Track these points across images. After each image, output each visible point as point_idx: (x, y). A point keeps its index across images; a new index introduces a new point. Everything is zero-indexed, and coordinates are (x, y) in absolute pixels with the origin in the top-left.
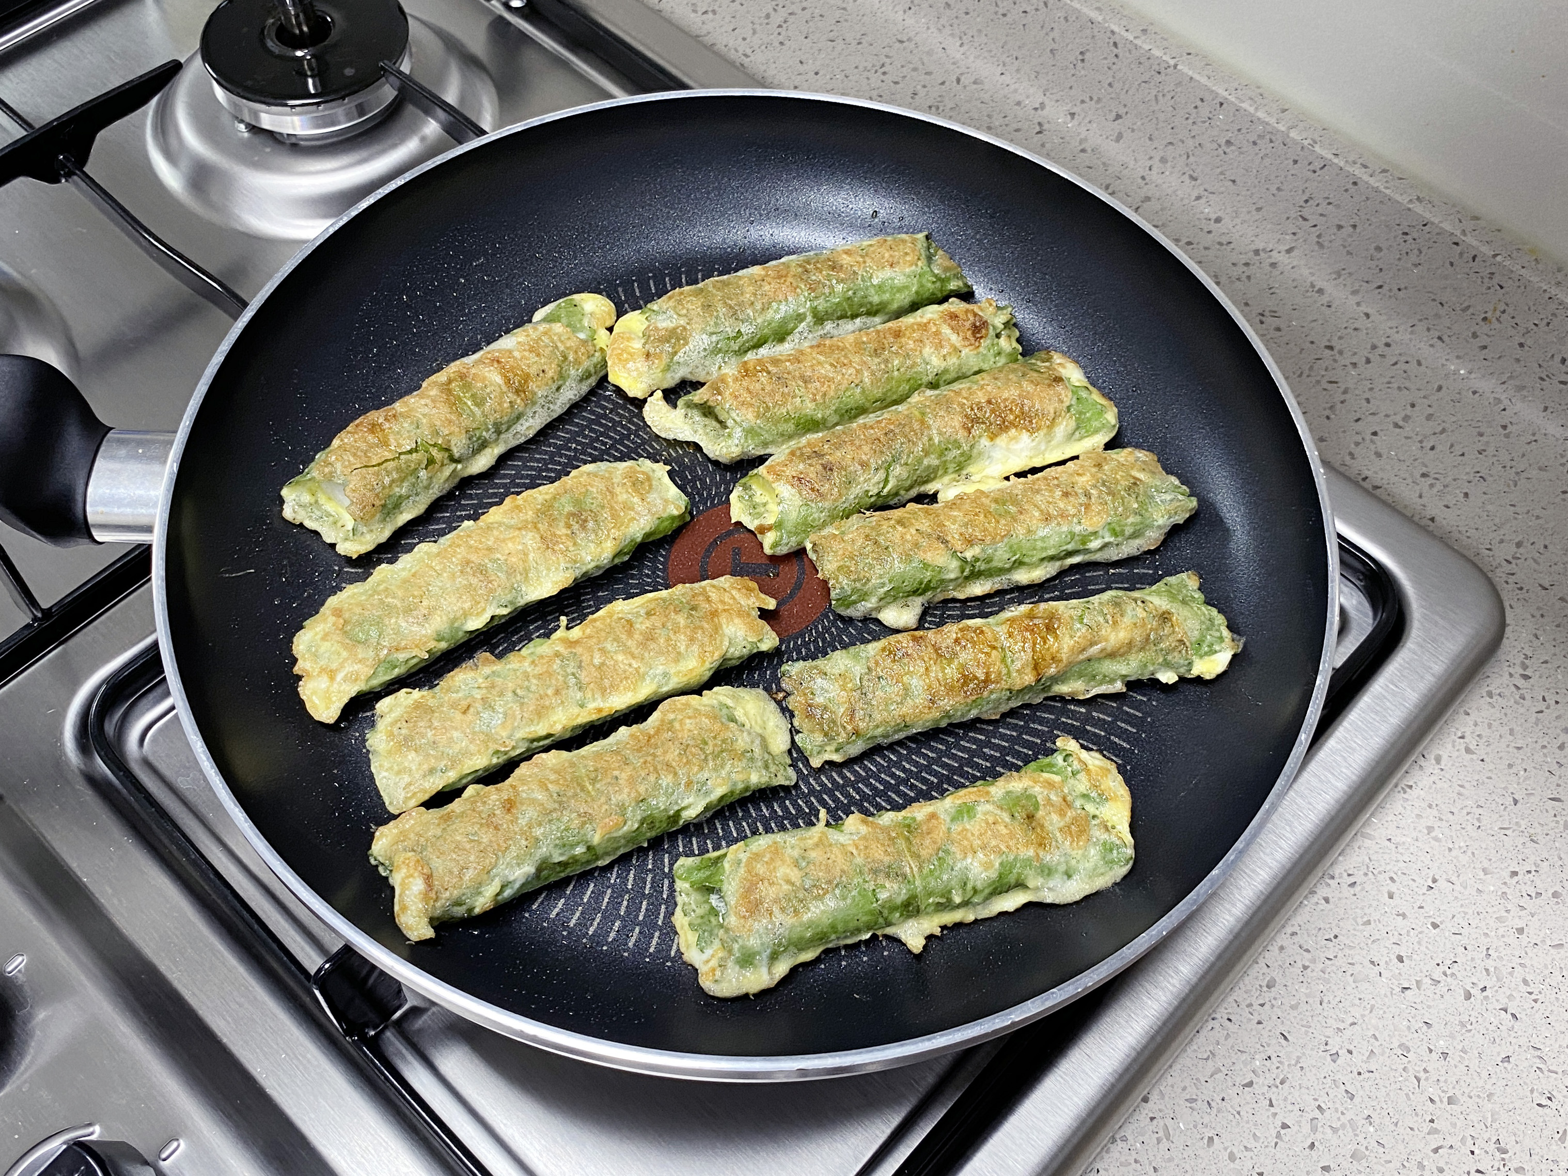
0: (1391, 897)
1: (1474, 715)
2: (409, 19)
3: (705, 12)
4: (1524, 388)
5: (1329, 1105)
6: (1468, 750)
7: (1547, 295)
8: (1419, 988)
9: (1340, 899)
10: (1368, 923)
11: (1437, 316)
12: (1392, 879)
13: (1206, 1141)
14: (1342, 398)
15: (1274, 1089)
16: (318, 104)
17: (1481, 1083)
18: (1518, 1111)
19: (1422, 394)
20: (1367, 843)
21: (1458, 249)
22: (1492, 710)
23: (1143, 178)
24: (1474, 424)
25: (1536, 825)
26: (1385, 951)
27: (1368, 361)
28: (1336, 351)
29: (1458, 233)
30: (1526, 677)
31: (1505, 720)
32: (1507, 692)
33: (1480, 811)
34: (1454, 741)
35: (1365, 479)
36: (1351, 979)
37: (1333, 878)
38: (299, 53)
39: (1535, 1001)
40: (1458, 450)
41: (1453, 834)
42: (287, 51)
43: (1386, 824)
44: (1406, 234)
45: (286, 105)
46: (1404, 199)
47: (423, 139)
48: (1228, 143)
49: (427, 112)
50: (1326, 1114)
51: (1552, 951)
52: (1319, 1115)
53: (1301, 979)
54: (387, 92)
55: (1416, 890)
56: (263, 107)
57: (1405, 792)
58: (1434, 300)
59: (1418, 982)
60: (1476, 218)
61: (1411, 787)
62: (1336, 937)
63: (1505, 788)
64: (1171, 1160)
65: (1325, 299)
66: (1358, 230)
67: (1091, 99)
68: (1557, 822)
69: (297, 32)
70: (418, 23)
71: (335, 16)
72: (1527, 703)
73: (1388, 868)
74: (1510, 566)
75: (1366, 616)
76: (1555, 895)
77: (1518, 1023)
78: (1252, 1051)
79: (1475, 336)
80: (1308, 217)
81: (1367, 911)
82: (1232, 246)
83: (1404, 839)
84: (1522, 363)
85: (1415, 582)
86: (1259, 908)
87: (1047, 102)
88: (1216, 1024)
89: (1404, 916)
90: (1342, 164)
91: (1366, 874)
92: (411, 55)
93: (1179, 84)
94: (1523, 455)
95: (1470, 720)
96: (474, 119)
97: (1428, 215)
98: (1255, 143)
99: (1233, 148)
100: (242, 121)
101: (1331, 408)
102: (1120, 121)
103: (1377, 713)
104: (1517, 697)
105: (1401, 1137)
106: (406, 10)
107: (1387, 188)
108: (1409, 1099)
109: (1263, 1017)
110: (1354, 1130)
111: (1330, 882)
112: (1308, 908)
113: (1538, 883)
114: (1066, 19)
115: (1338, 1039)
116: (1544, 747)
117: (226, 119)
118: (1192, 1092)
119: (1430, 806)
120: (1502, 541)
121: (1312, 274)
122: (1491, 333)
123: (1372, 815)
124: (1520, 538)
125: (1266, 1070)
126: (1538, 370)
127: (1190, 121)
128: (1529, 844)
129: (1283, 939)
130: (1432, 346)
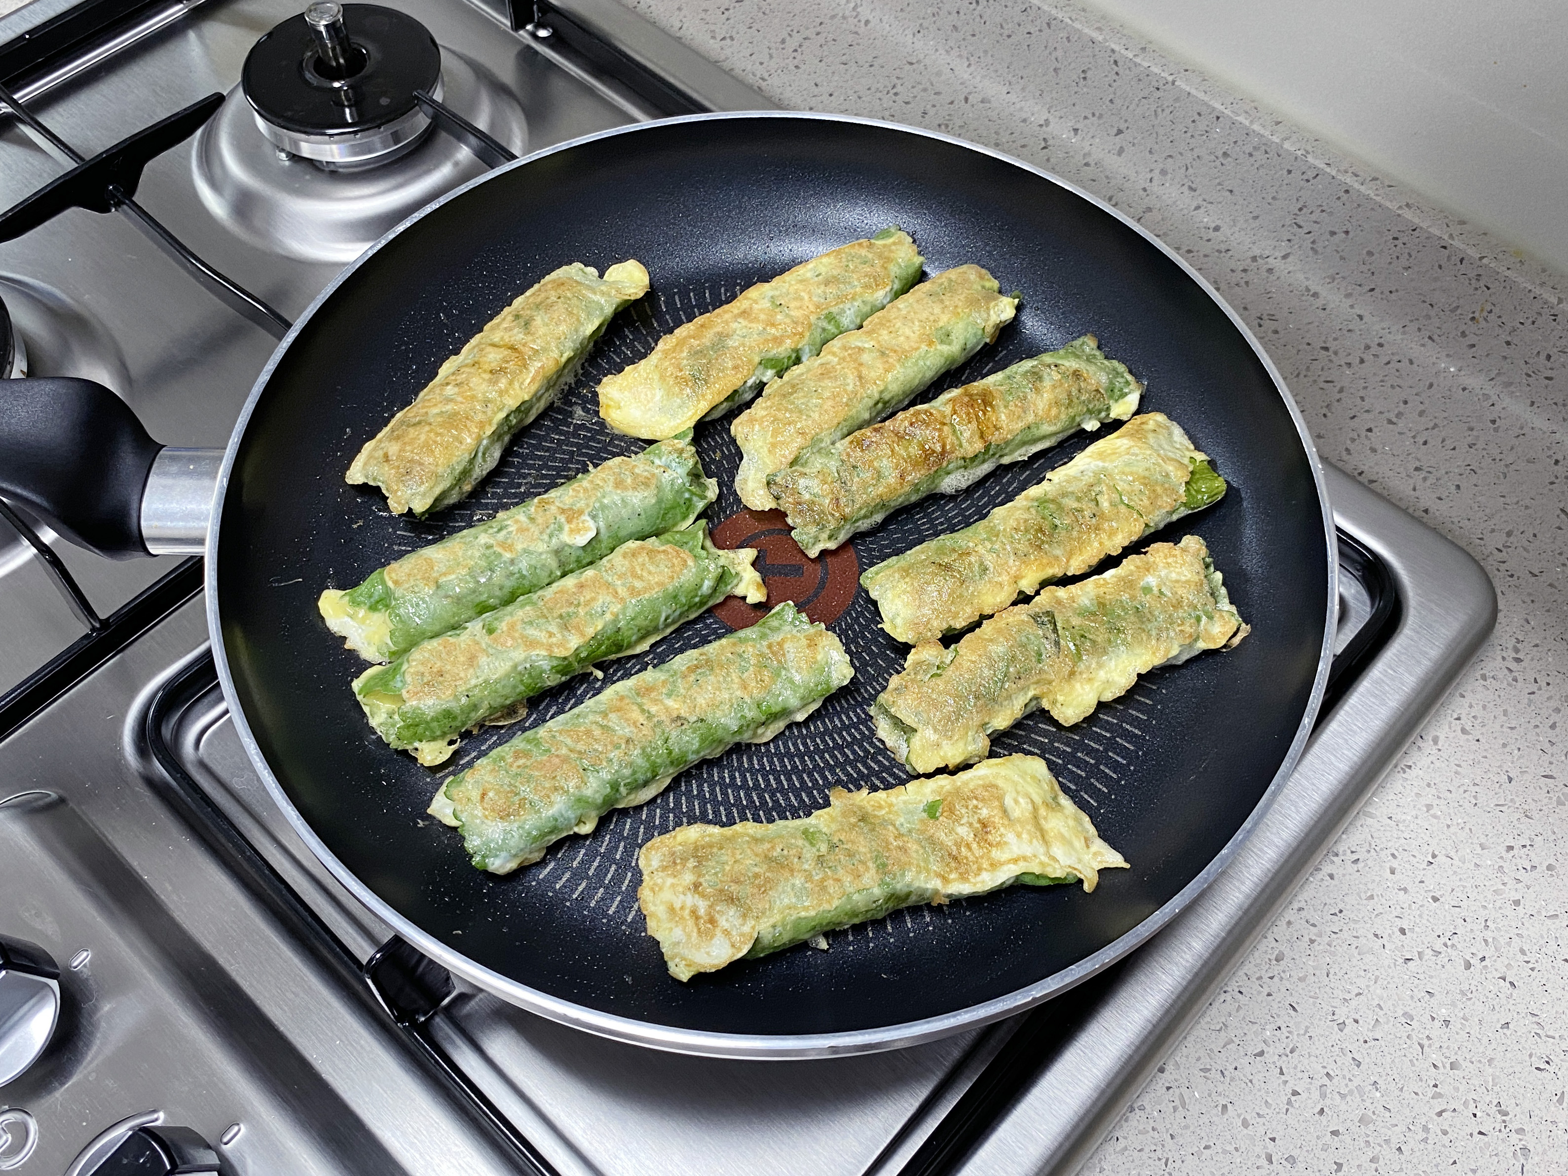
0: (1393, 872)
1: (1469, 698)
2: (441, 49)
3: (724, 39)
4: (1511, 384)
5: (1337, 1072)
6: (1464, 731)
7: (1532, 295)
8: (1420, 958)
9: (1344, 875)
10: (1371, 897)
11: (1428, 317)
12: (1393, 855)
13: (1220, 1108)
14: (1338, 396)
15: (1284, 1058)
16: (355, 133)
17: (1481, 1049)
18: (1518, 1075)
19: (1414, 391)
20: (1369, 821)
21: (1446, 252)
22: (1486, 692)
23: (1145, 190)
24: (1464, 419)
25: (1529, 801)
26: (1389, 924)
27: (1362, 361)
28: (1330, 353)
29: (1446, 237)
30: (1518, 660)
31: (1499, 702)
32: (1500, 676)
33: (1477, 788)
34: (1450, 723)
35: (1360, 474)
36: (1356, 952)
37: (1337, 855)
38: (336, 85)
39: (1532, 969)
40: (1449, 444)
41: (1451, 811)
42: (325, 83)
43: (1387, 803)
44: (1396, 239)
45: (325, 134)
46: (1392, 206)
47: (456, 164)
48: (1225, 154)
49: (460, 139)
50: (1335, 1081)
51: (1548, 922)
52: (1328, 1082)
53: (1309, 952)
54: (421, 121)
55: (1417, 865)
56: (303, 136)
57: (1404, 772)
58: (1424, 302)
59: (1419, 953)
60: (1462, 223)
61: (1410, 767)
62: (1341, 911)
63: (1500, 767)
64: (1186, 1127)
65: (1320, 302)
66: (1351, 235)
67: (1094, 115)
68: (1550, 798)
69: (334, 64)
70: (450, 55)
71: (370, 47)
72: (1520, 684)
73: (1390, 844)
74: (1500, 554)
75: (1365, 604)
76: (1550, 868)
77: (1516, 991)
78: (1263, 1021)
79: (1464, 334)
80: (1302, 224)
81: (1370, 886)
82: (1230, 253)
83: (1404, 817)
84: (1509, 360)
85: (1411, 571)
86: (1267, 885)
87: (1051, 119)
88: (1228, 997)
89: (1405, 890)
90: (1334, 173)
91: (1369, 851)
92: (443, 85)
93: (1177, 100)
94: (1512, 448)
95: (1465, 702)
96: (504, 144)
97: (1416, 220)
98: (1251, 155)
99: (1229, 159)
100: (283, 150)
101: (1327, 406)
102: (1121, 136)
103: (1376, 696)
104: (1510, 679)
105: (1406, 1102)
106: (438, 41)
107: (1377, 195)
108: (1413, 1065)
109: (1274, 989)
110: (1361, 1096)
111: (1335, 859)
112: (1313, 886)
113: (1532, 855)
114: (1068, 38)
115: (1344, 1009)
116: (1537, 726)
117: (267, 149)
118: (1206, 1062)
119: (1429, 785)
120: (1493, 531)
121: (1307, 279)
122: (1478, 332)
123: (1373, 794)
124: (1510, 528)
125: (1276, 1039)
126: (1523, 366)
127: (1189, 134)
128: (1524, 820)
129: (1290, 914)
130: (1423, 345)
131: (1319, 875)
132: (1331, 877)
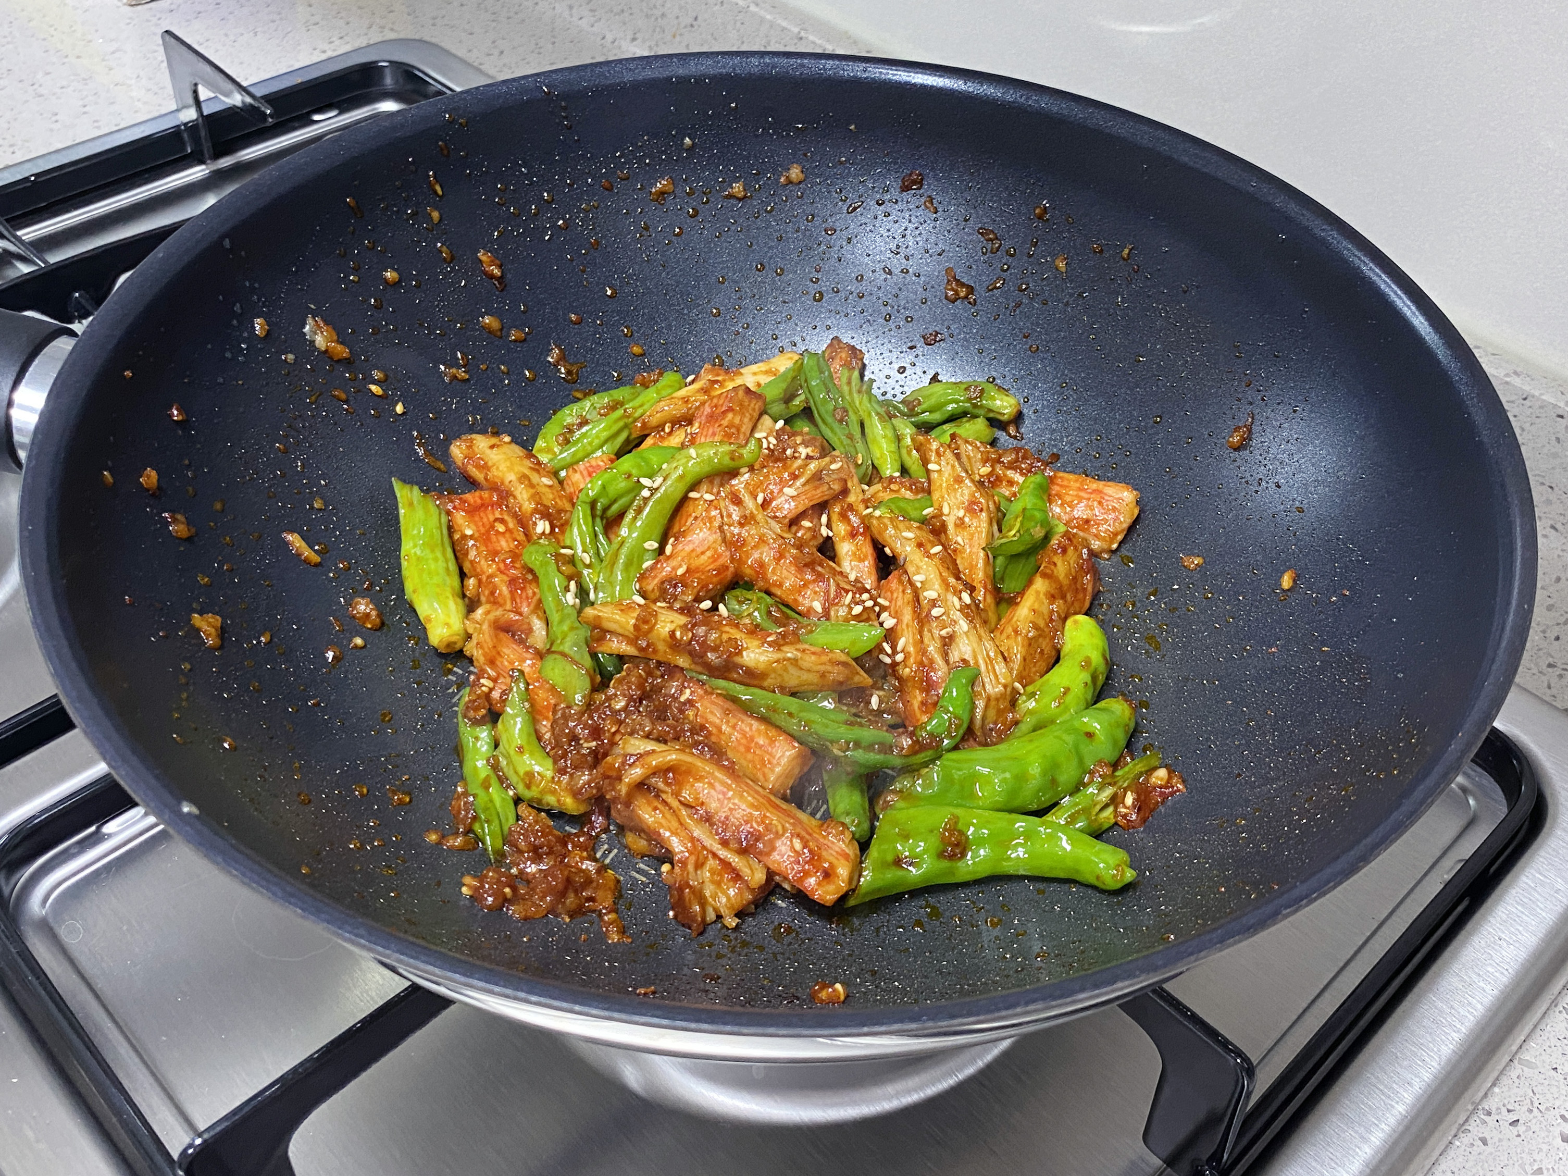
9: (1500, 1140)
20: (1527, 1071)
37: (1489, 1114)
43: (1547, 1050)
73: (1557, 1103)
81: (1536, 1156)
91: (1531, 1111)
103: (1528, 908)
111: (1486, 1118)
112: (1460, 1150)
123: (1528, 1037)
131: (1465, 1139)
132: (1484, 1141)
